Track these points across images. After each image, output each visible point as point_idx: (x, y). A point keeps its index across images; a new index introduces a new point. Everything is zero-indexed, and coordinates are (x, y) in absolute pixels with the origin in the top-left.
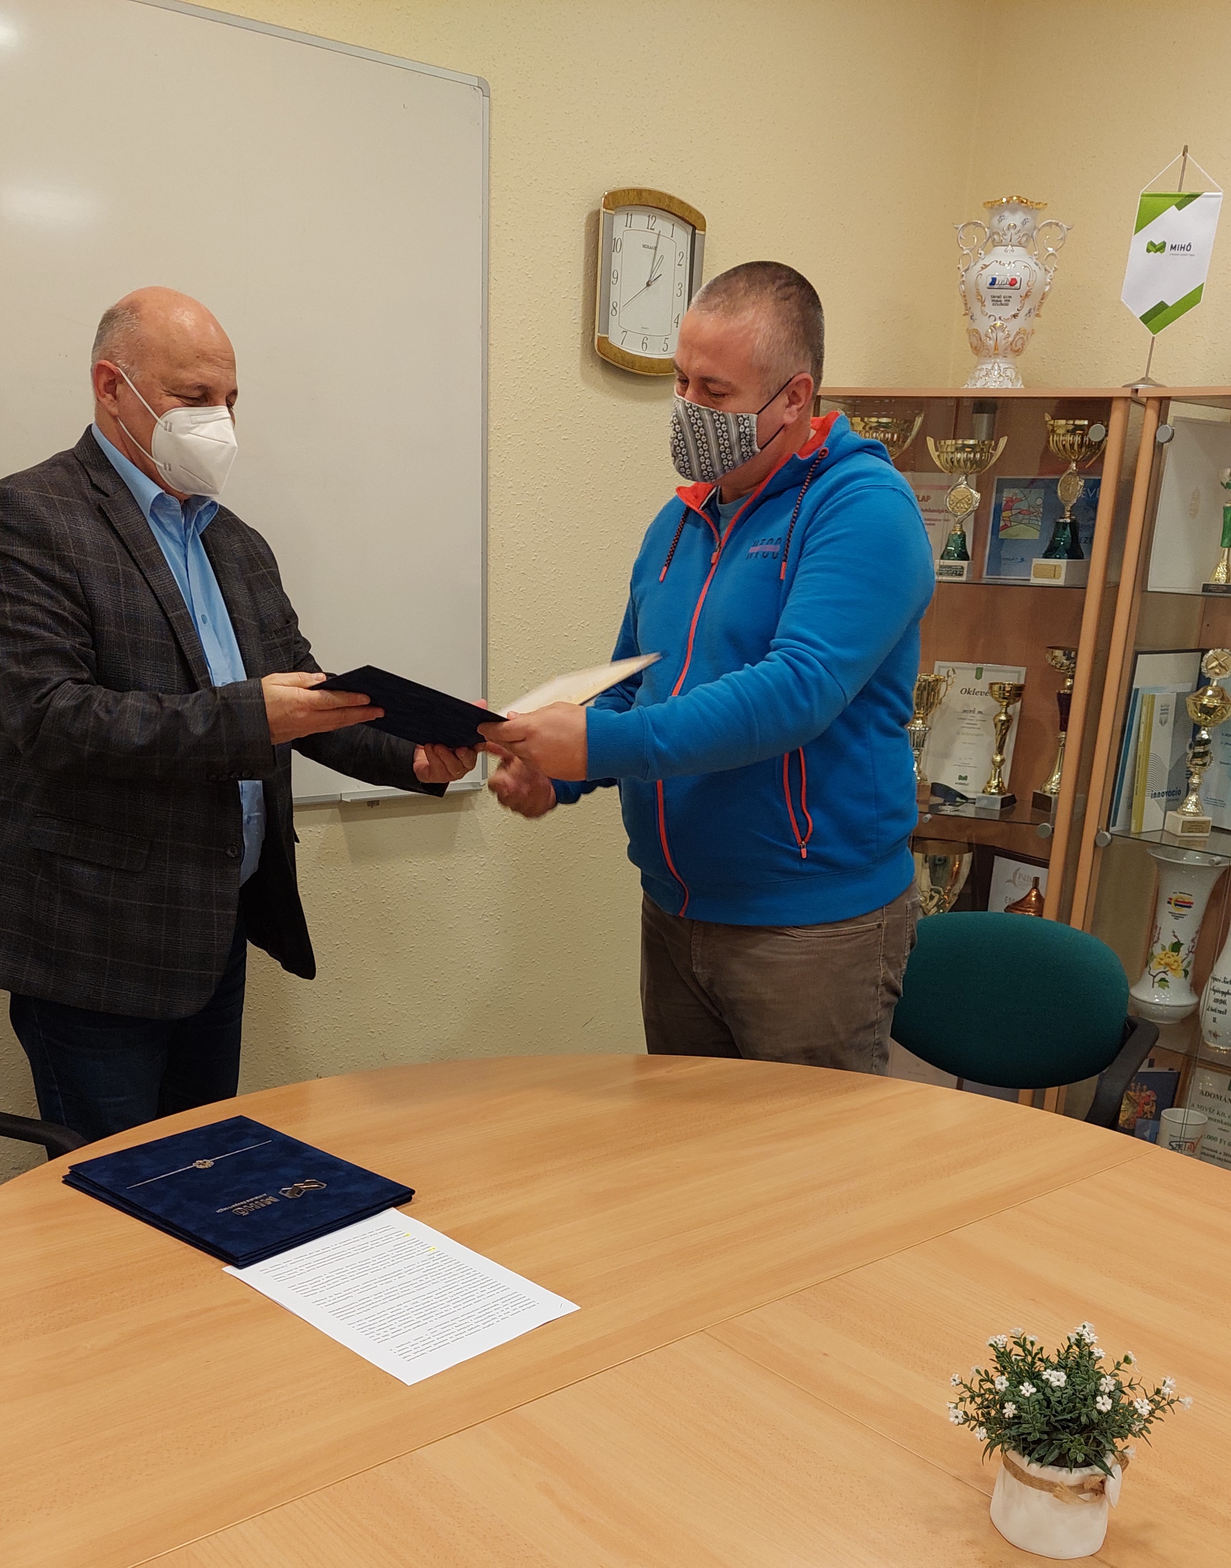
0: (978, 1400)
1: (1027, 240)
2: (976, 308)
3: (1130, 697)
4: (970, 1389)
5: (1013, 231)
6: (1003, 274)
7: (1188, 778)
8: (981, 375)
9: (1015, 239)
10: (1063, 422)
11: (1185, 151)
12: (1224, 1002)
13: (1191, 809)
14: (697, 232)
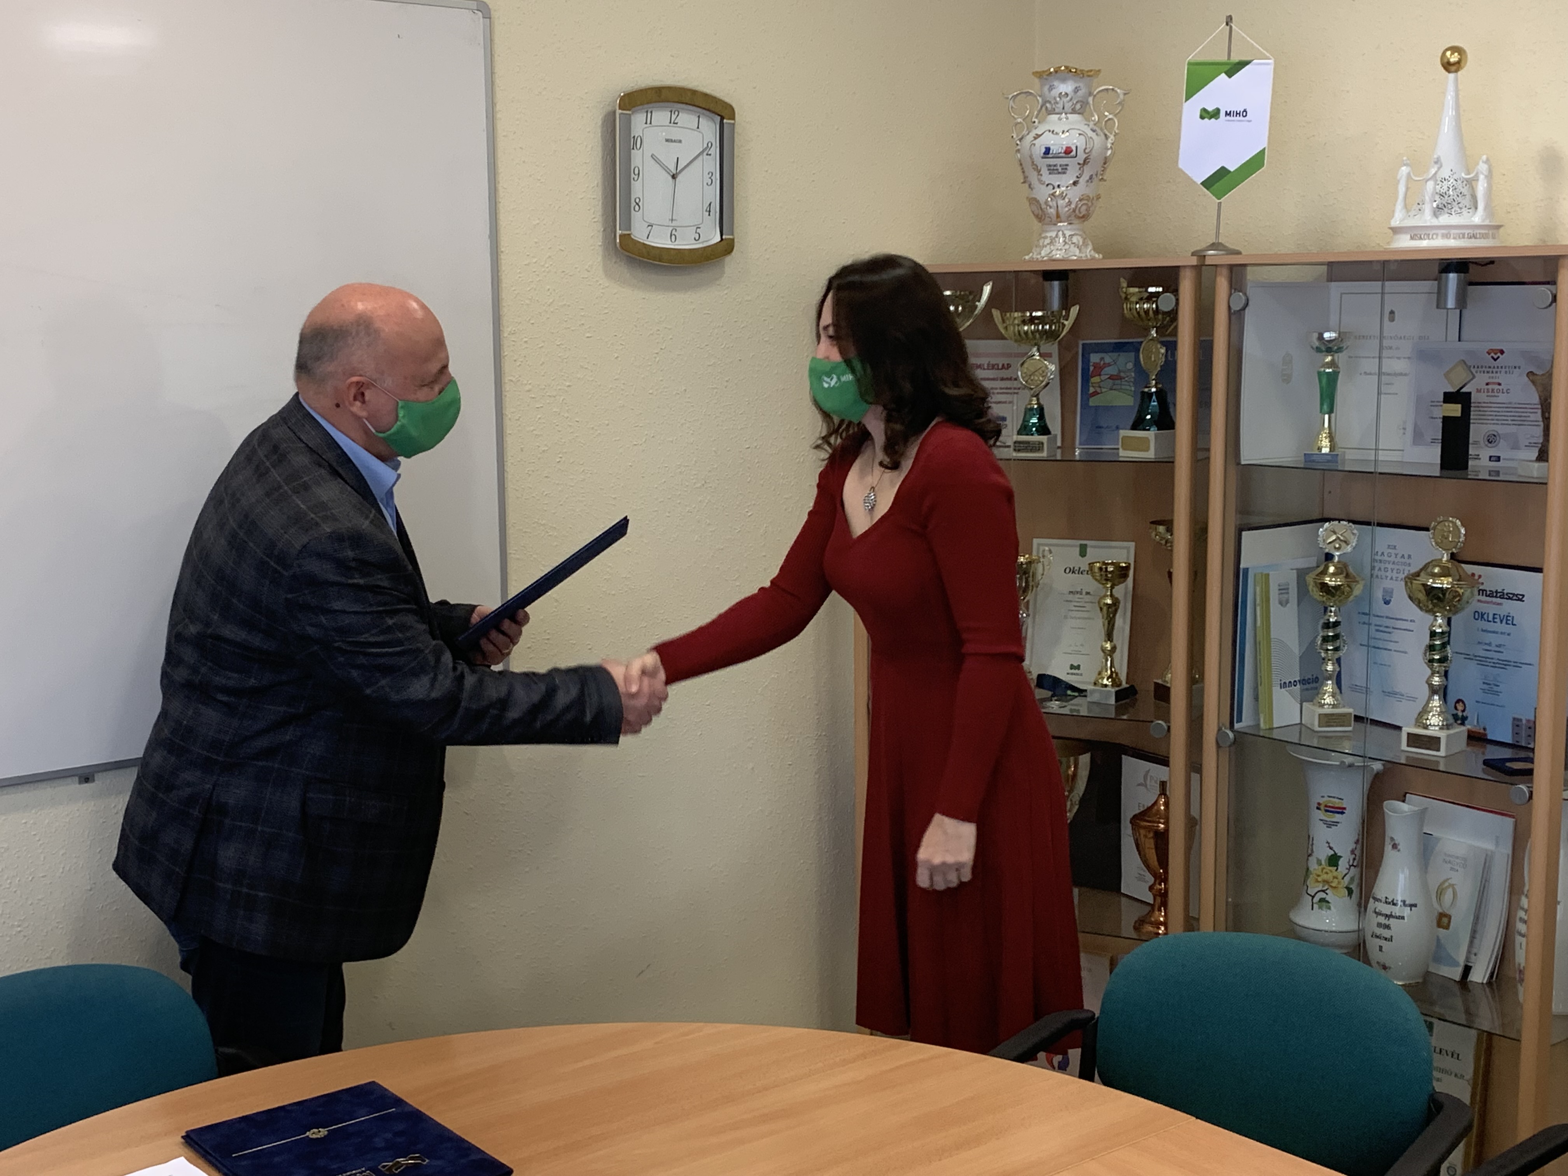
1: (1081, 108)
2: (1033, 177)
3: (1239, 577)
5: (1064, 99)
6: (1058, 143)
8: (1045, 243)
9: (1068, 106)
10: (1136, 290)
11: (1229, 20)
12: (1388, 927)
13: (1328, 700)
14: (725, 121)
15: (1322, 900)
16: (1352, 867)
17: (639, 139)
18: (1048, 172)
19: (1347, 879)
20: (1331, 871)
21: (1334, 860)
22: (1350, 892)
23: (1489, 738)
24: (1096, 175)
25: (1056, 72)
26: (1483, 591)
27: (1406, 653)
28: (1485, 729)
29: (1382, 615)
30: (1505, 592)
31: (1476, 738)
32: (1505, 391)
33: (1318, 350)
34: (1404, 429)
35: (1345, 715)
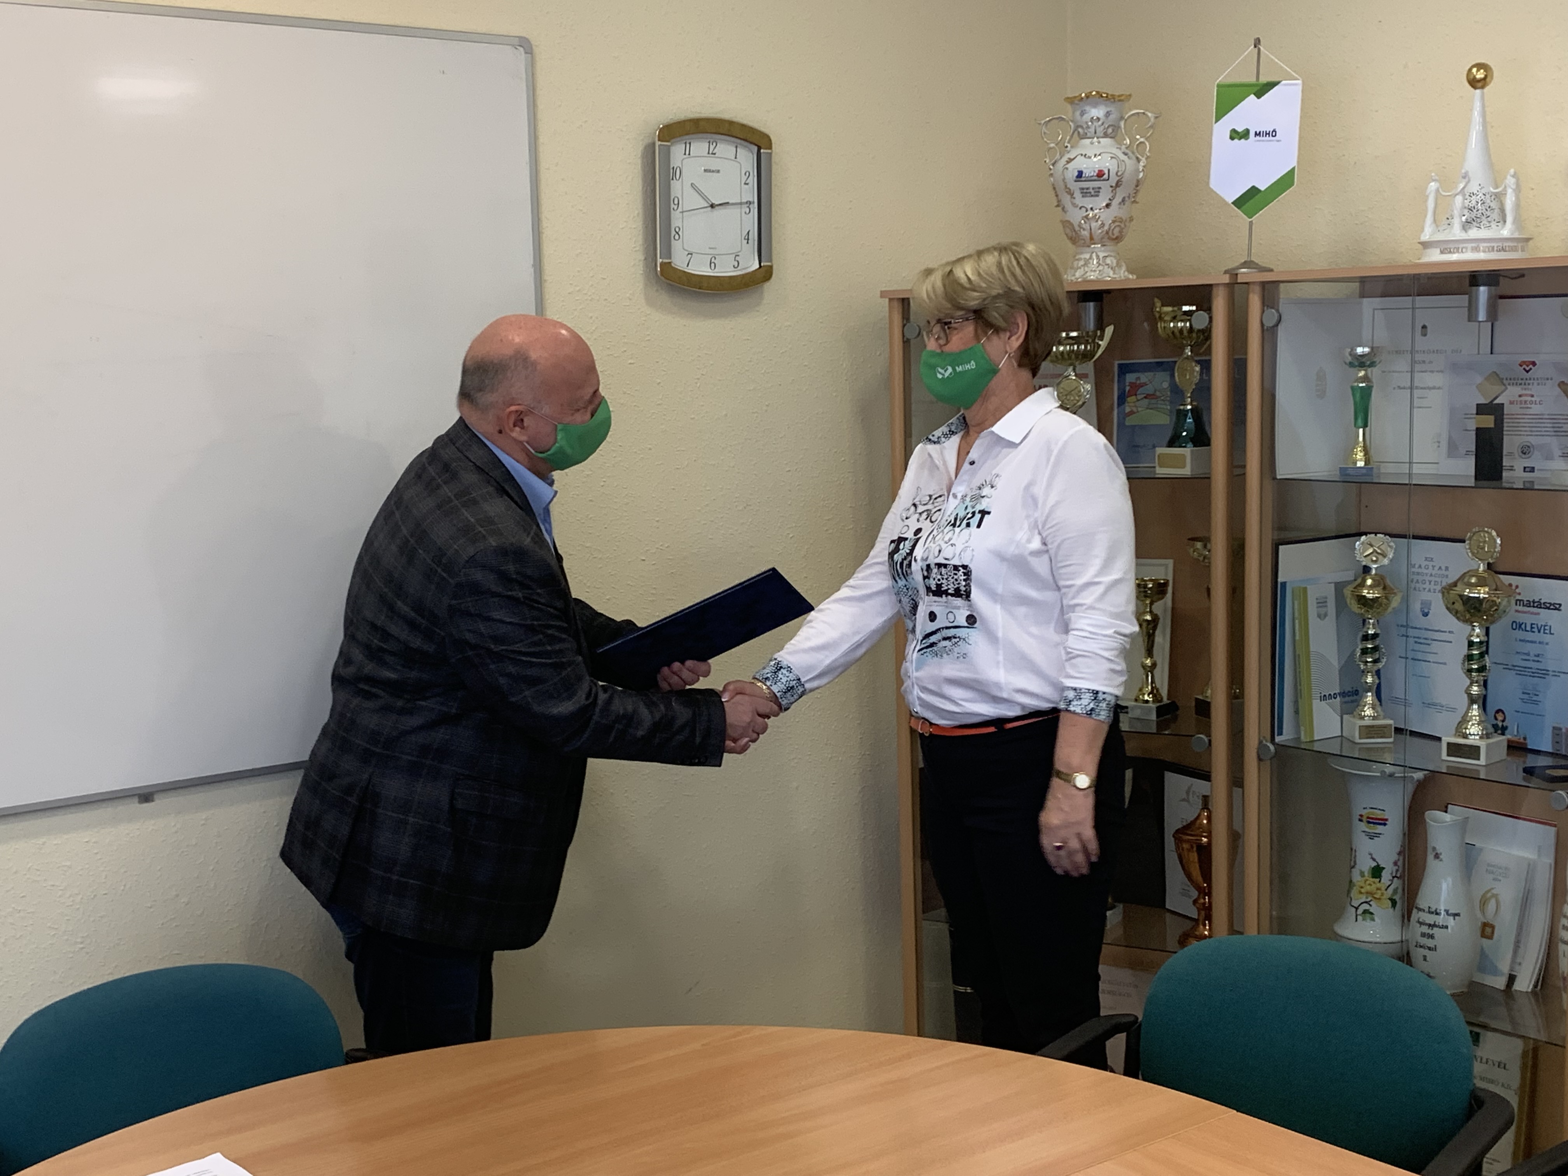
1: (1112, 132)
2: (1066, 199)
3: (1277, 592)
5: (1095, 124)
6: (1090, 166)
8: (1080, 265)
9: (1100, 131)
10: (1170, 309)
11: (1257, 43)
12: (1431, 937)
13: (1368, 712)
14: (762, 151)
15: (1366, 912)
16: (1395, 879)
17: (678, 169)
18: (1081, 195)
19: (1390, 890)
20: (1374, 883)
21: (1377, 872)
22: (1394, 903)
23: (1529, 747)
25: (1087, 97)
26: (1520, 601)
27: (1445, 664)
28: (1525, 739)
29: (1421, 627)
30: (1542, 601)
31: (1516, 748)
32: (1538, 402)
33: (1351, 365)
34: (1439, 442)
35: (1385, 726)
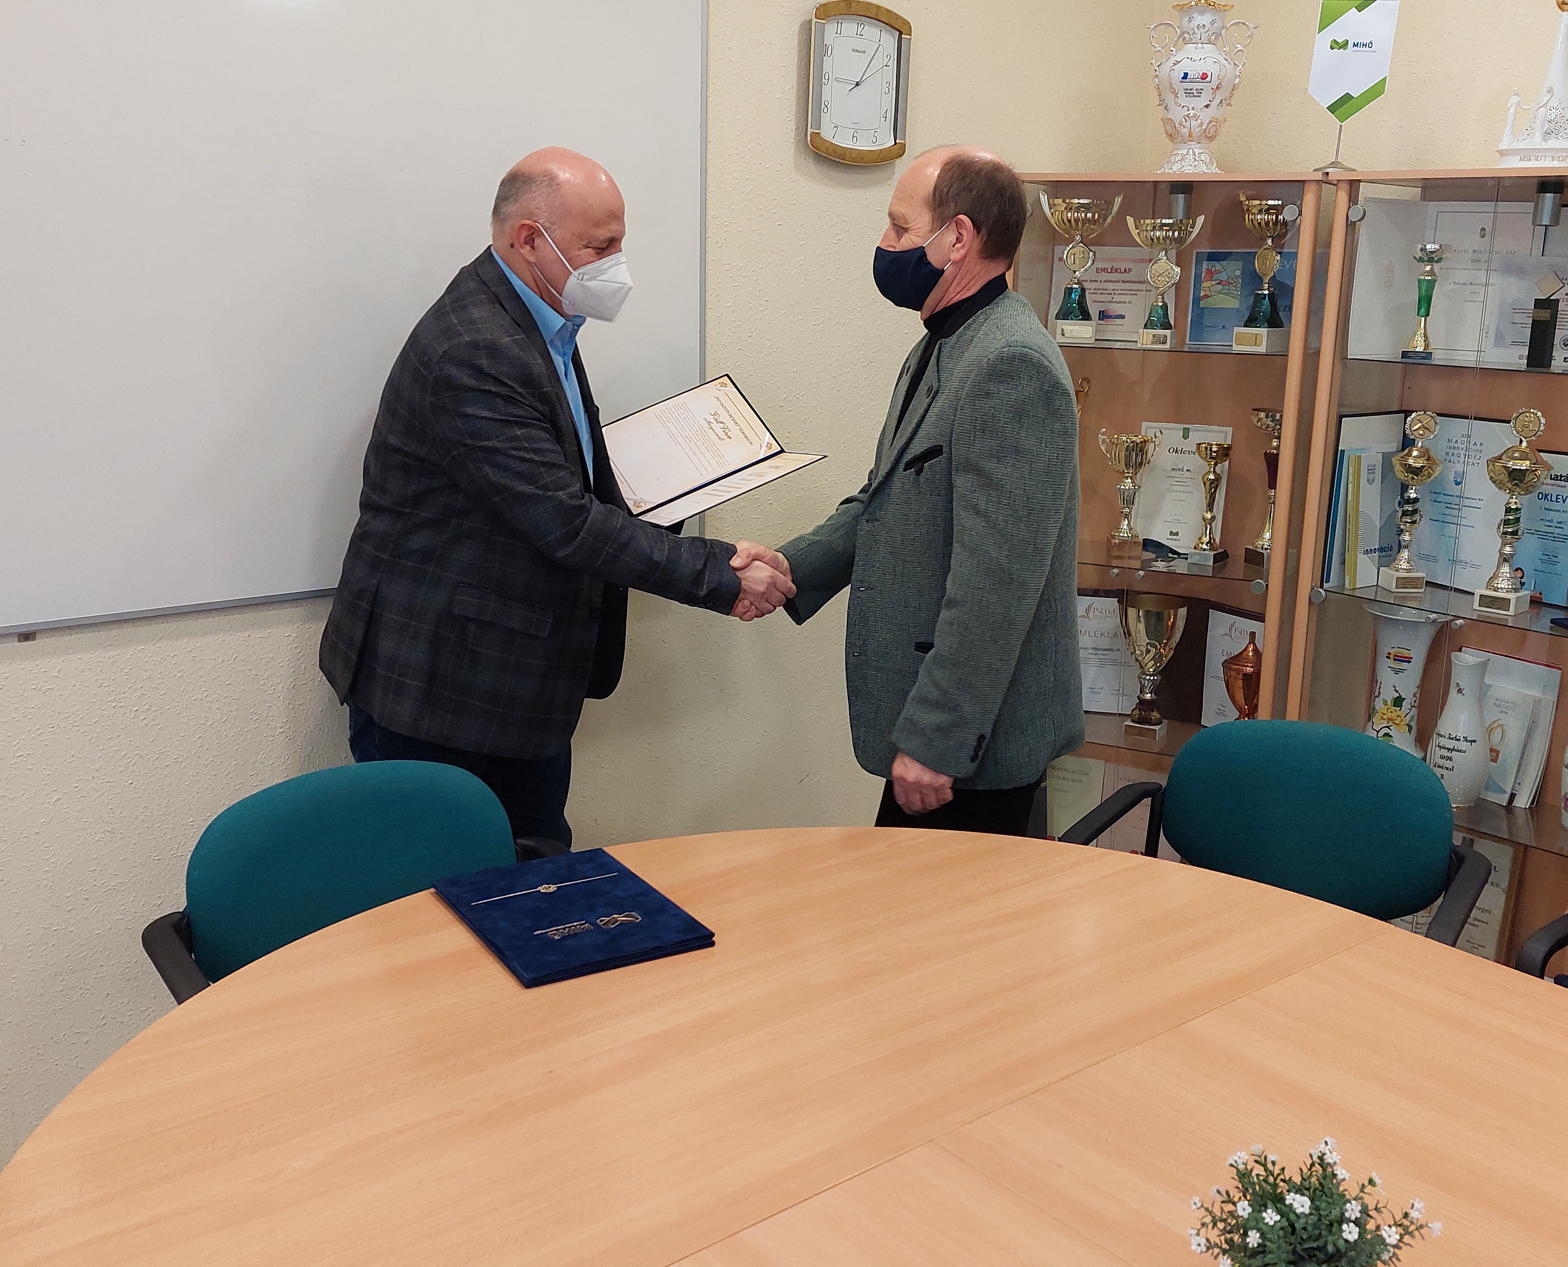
0: (1221, 1225)
1: (1215, 39)
2: (1170, 100)
3: (1336, 459)
4: (1211, 1213)
5: (1201, 30)
6: (1195, 69)
7: (1400, 535)
8: (1177, 160)
9: (1205, 37)
10: (1258, 202)
12: (1450, 759)
13: (1405, 565)
14: (903, 36)
15: (1386, 734)
16: (1413, 708)
17: (830, 46)
18: (1185, 95)
19: (1407, 717)
20: (1395, 711)
21: (1398, 702)
22: (1410, 728)
23: (1548, 602)
24: (1225, 100)
28: (1542, 595)
29: (1454, 495)
31: (1538, 603)
33: (1420, 259)
34: (1487, 333)
35: (1418, 578)
